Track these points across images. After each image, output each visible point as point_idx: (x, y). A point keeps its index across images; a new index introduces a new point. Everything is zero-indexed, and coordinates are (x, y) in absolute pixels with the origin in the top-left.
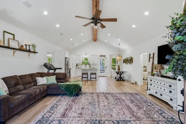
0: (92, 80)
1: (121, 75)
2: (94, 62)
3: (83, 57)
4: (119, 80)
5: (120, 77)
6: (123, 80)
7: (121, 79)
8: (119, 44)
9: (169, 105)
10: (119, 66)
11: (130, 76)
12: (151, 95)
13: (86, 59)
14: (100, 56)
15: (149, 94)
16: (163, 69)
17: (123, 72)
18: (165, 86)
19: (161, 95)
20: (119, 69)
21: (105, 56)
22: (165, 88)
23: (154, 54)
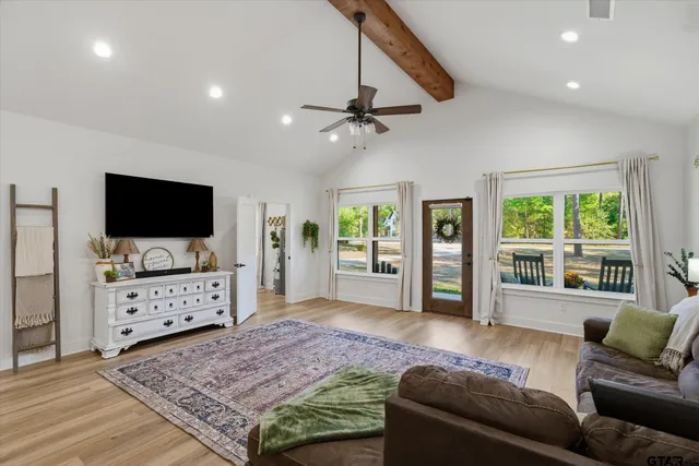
9: (217, 327)
15: (121, 353)
16: (138, 251)
18: (201, 289)
19: (188, 319)
22: (200, 296)
23: (55, 191)
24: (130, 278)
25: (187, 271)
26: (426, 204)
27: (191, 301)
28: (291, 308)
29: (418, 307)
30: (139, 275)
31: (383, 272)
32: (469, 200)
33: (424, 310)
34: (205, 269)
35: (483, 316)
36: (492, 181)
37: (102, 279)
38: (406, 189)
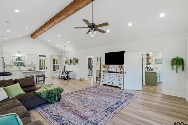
0: (40, 83)
1: (68, 74)
2: (32, 63)
3: (14, 57)
4: (67, 79)
5: (68, 76)
6: (70, 79)
7: (67, 78)
8: (65, 46)
9: (119, 88)
10: (64, 66)
11: (74, 75)
12: (104, 85)
13: (20, 59)
14: (40, 56)
15: (102, 85)
16: (109, 67)
17: (69, 72)
18: (115, 77)
19: (113, 83)
20: (64, 70)
21: (45, 56)
22: (115, 79)
23: (101, 57)
24: (107, 72)
27: (113, 79)
30: (109, 72)
34: (121, 73)
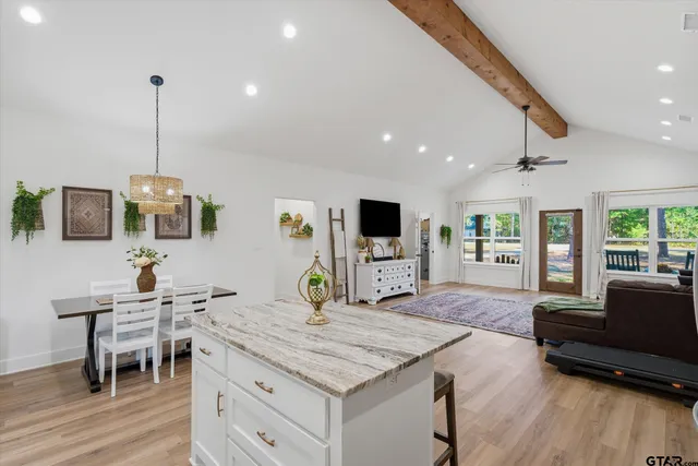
12: (382, 300)
15: (377, 303)
19: (400, 287)
23: (342, 210)
24: (372, 261)
25: (390, 258)
26: (542, 214)
27: (400, 277)
28: (435, 288)
29: (535, 286)
31: (503, 262)
32: (579, 211)
33: (541, 290)
34: (399, 258)
35: (592, 292)
36: (599, 198)
37: (362, 261)
38: (526, 203)
